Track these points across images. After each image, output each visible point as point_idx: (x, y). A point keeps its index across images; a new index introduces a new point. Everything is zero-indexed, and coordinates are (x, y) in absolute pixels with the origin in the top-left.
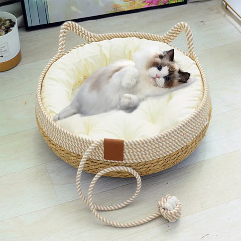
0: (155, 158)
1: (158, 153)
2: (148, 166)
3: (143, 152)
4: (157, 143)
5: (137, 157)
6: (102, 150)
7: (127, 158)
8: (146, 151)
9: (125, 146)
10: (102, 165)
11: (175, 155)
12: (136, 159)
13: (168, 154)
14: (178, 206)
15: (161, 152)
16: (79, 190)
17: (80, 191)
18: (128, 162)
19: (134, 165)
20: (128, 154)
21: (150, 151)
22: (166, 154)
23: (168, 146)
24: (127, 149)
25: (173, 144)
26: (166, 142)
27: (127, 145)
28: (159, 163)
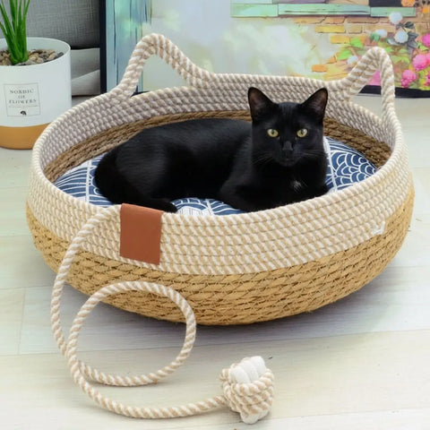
0: (231, 272)
1: (239, 258)
2: (215, 287)
3: (203, 249)
4: (239, 232)
5: (189, 258)
6: (118, 232)
7: (167, 259)
8: (211, 248)
9: (165, 227)
10: (115, 273)
11: (282, 276)
12: (189, 265)
13: (265, 269)
14: (262, 378)
15: (247, 258)
16: (53, 326)
17: (57, 327)
18: (169, 269)
19: (182, 279)
20: (170, 248)
21: (220, 248)
22: (259, 267)
23: (266, 248)
24: (168, 234)
25: (277, 245)
26: (260, 237)
27: (169, 225)
28: (242, 288)
